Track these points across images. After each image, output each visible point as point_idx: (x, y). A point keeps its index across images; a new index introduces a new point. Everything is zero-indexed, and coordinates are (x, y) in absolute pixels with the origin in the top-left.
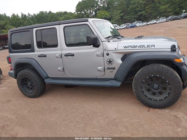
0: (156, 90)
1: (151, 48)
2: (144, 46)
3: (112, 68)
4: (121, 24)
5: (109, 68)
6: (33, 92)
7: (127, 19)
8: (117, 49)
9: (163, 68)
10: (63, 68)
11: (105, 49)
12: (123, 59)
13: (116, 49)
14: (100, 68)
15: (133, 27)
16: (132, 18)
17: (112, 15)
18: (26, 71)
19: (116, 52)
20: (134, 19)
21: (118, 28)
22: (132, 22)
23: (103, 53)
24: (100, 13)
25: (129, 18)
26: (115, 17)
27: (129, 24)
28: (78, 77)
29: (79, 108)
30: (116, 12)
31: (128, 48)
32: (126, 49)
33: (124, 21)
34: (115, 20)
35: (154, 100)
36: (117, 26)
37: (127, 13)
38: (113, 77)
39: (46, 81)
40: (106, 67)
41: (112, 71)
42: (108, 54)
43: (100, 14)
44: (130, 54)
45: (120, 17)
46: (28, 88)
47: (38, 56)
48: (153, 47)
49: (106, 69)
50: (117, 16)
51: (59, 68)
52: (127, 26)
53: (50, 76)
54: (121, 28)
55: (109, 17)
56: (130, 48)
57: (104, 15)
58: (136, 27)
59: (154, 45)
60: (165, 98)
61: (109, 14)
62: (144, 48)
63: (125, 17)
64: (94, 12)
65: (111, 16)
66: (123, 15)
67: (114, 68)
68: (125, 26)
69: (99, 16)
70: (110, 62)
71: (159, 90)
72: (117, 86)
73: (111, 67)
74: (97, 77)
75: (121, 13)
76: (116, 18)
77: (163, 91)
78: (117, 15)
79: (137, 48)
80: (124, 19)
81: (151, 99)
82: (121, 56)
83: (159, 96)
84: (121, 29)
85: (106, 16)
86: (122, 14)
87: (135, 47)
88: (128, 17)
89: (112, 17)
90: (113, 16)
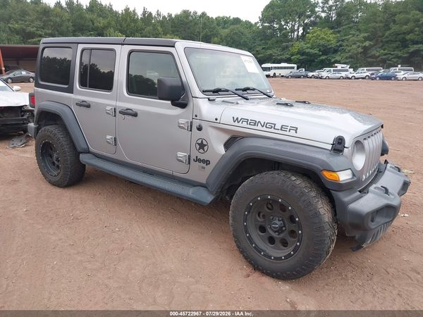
0: (275, 232)
1: (287, 133)
2: (275, 125)
3: (204, 161)
4: (361, 66)
5: (198, 160)
6: (58, 174)
7: (379, 56)
8: (218, 121)
9: (294, 186)
10: (115, 138)
11: (196, 116)
12: (227, 145)
13: (216, 119)
14: (181, 154)
15: (388, 78)
16: (391, 57)
17: (343, 41)
18: (51, 130)
19: (217, 126)
20: (395, 60)
21: (350, 76)
22: (389, 67)
23: (191, 122)
24: (315, 32)
25: (385, 55)
26: (349, 48)
27: (378, 70)
28: (140, 164)
29: (117, 229)
30: (354, 35)
31: (240, 124)
32: (236, 124)
33: (370, 60)
34: (348, 55)
35: (264, 255)
36: (347, 71)
37: (382, 41)
38: (204, 181)
39: (82, 156)
40: (193, 157)
41: (203, 168)
42: (200, 129)
43: (315, 35)
44: (243, 138)
45: (360, 50)
46: (54, 163)
47: (77, 104)
48: (292, 132)
49: (192, 160)
50: (354, 46)
51: (108, 137)
52: (373, 74)
53: (92, 149)
54: (357, 76)
55: (333, 46)
56: (245, 124)
57: (323, 38)
58: (396, 79)
59: (297, 128)
60: (286, 257)
61: (334, 38)
62: (272, 130)
63: (374, 52)
64: (301, 29)
65: (338, 44)
66: (370, 45)
67: (207, 162)
68: (368, 74)
69: (310, 40)
70: (202, 146)
71: (282, 235)
72: (204, 202)
73: (202, 157)
74: (175, 174)
75: (366, 39)
76: (349, 51)
77: (290, 239)
78: (355, 44)
79: (259, 127)
80: (370, 55)
81: (259, 251)
82: (226, 137)
83: (279, 249)
84: (355, 79)
85: (328, 41)
86: (367, 44)
87: (255, 123)
88: (382, 51)
89: (341, 46)
90: (344, 44)
